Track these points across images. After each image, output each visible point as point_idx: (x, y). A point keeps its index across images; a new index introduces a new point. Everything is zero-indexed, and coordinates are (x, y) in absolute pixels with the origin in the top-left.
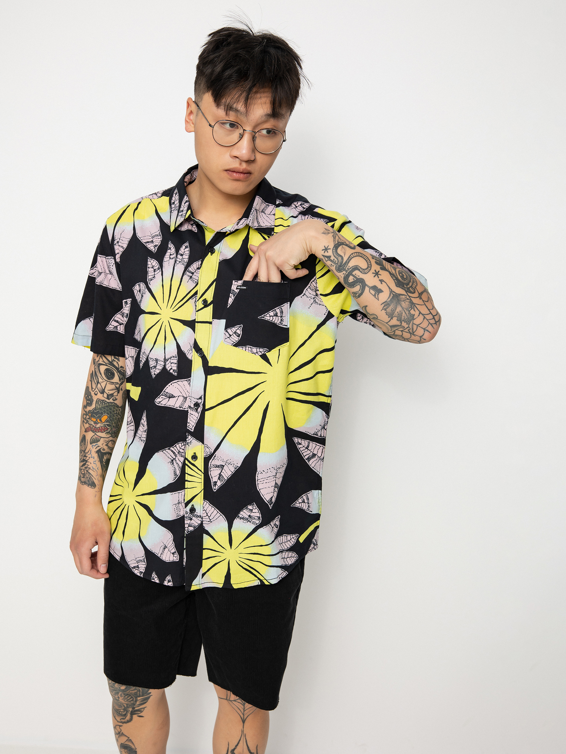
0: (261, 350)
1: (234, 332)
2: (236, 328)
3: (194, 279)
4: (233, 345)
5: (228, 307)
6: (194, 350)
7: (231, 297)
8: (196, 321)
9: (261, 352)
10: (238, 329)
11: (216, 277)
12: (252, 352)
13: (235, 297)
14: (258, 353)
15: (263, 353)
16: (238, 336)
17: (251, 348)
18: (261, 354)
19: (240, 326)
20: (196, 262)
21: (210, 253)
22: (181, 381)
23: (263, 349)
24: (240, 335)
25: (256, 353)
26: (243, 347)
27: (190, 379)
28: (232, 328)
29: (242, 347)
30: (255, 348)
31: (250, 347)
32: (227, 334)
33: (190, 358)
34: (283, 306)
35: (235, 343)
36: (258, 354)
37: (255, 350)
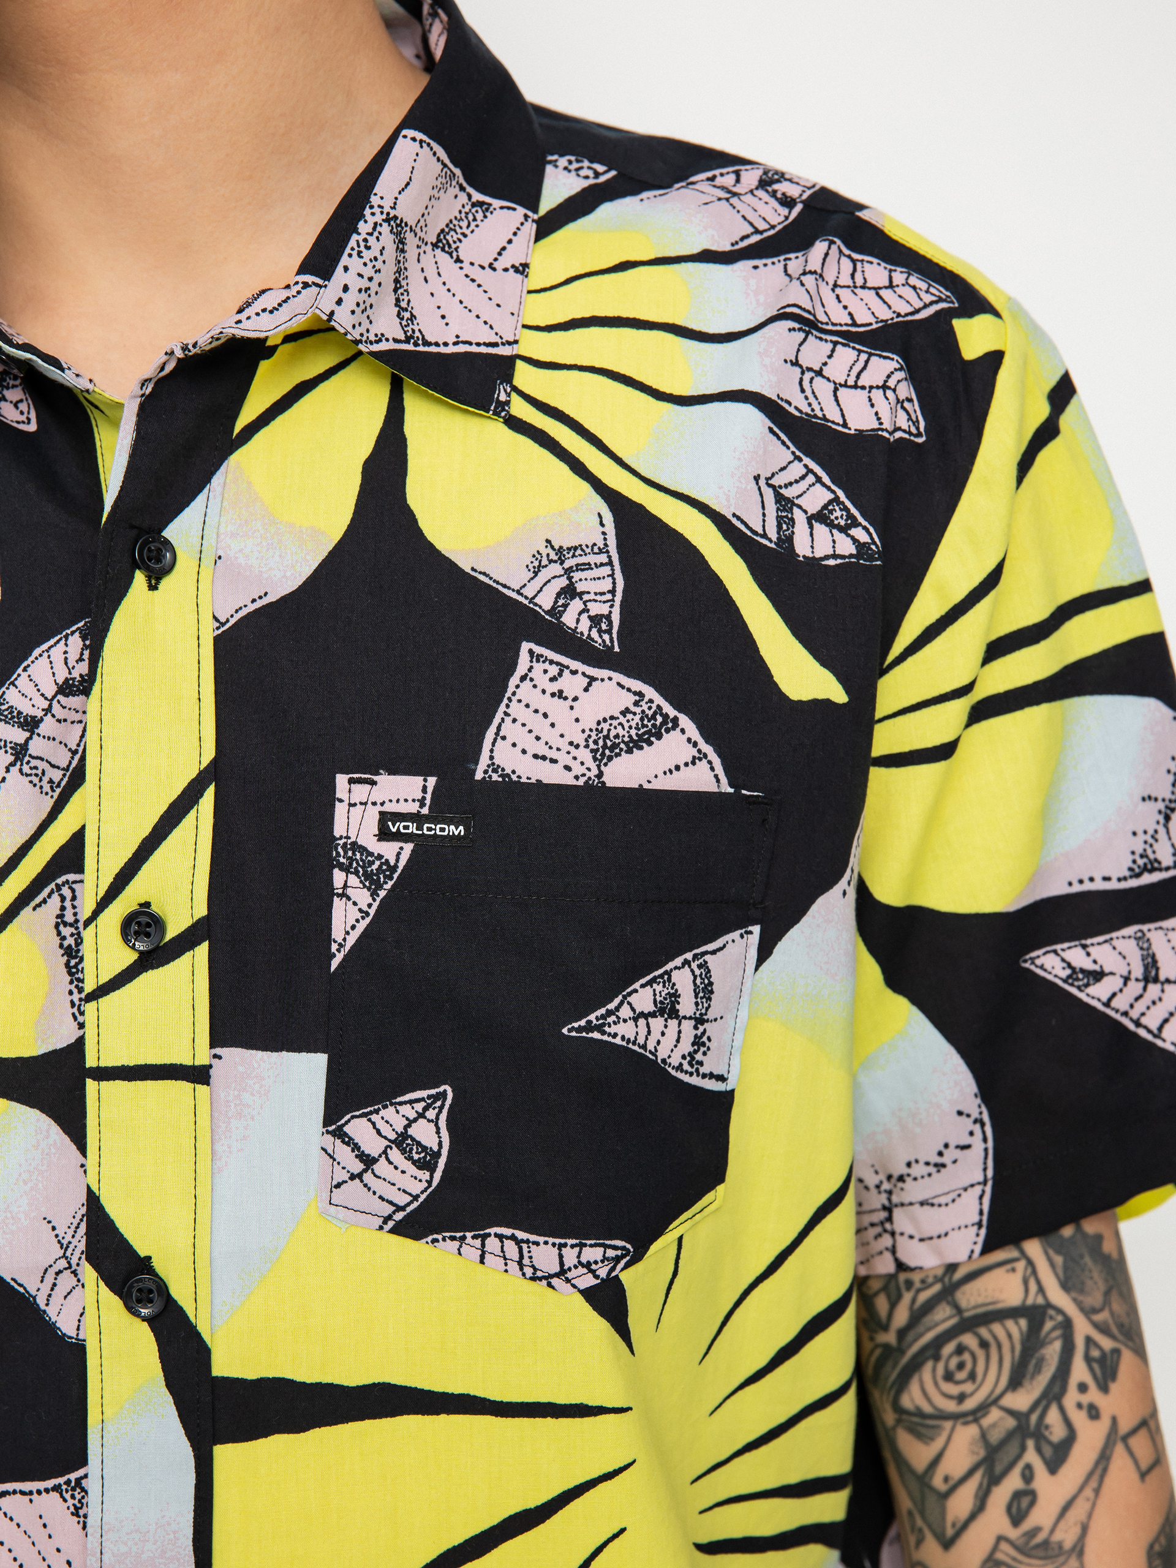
0: (592, 1254)
1: (393, 1136)
2: (409, 1111)
3: (42, 765)
4: (391, 1224)
5: (335, 964)
6: (89, 1273)
7: (343, 895)
8: (91, 1062)
9: (588, 1265)
10: (421, 1115)
11: (209, 753)
12: (529, 1271)
13: (382, 893)
14: (569, 1275)
15: (603, 1273)
16: (421, 1165)
17: (518, 1242)
18: (588, 1281)
19: (433, 1092)
20: (45, 646)
21: (140, 579)
22: (23, 1493)
23: (606, 1247)
24: (438, 1155)
25: (557, 1275)
26: (463, 1238)
27: (78, 1481)
28: (377, 1112)
29: (453, 1238)
30: (551, 1240)
31: (513, 1238)
32: (344, 1153)
33: (66, 1326)
34: (714, 952)
35: (403, 1208)
36: (568, 1281)
37: (545, 1255)
